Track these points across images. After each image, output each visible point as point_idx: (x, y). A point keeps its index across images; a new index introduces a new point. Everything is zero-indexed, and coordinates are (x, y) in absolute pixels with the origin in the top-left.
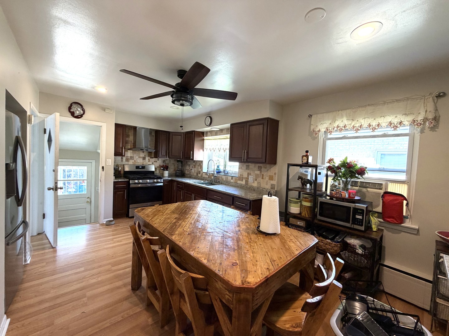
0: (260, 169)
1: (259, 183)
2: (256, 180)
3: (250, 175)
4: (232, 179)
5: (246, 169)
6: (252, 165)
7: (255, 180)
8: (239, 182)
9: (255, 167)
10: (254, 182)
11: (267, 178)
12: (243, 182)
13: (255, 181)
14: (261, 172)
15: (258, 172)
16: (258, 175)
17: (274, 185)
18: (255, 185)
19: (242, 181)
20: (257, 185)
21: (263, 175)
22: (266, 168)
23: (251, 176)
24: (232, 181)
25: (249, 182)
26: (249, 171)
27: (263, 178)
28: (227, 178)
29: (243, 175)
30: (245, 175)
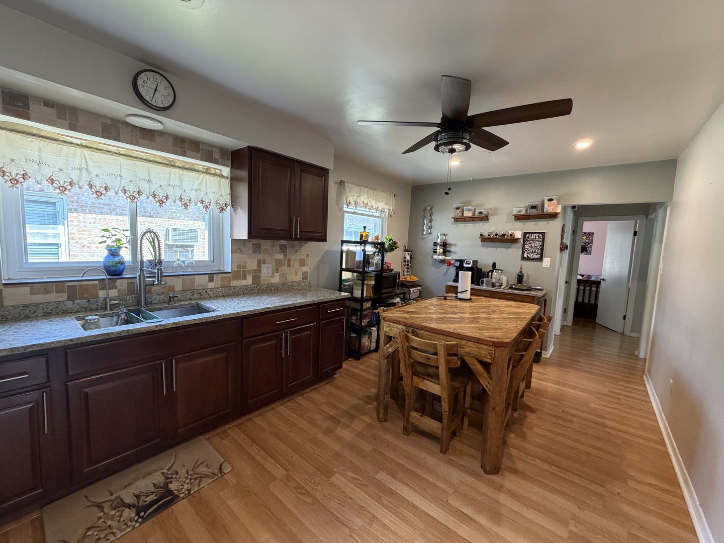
0: (283, 249)
1: (283, 275)
2: (277, 271)
3: (264, 263)
4: (211, 280)
5: (254, 252)
6: (266, 244)
7: (275, 271)
8: (234, 283)
9: (273, 246)
10: (273, 276)
11: (297, 265)
12: (249, 281)
13: (276, 274)
14: (285, 256)
15: (281, 256)
16: (280, 260)
17: (307, 273)
18: (276, 280)
19: (245, 278)
20: (280, 280)
21: (289, 260)
22: (293, 247)
23: (267, 266)
24: (211, 285)
25: (261, 279)
26: (260, 257)
27: (289, 266)
28: (193, 282)
29: (245, 266)
30: (252, 265)
